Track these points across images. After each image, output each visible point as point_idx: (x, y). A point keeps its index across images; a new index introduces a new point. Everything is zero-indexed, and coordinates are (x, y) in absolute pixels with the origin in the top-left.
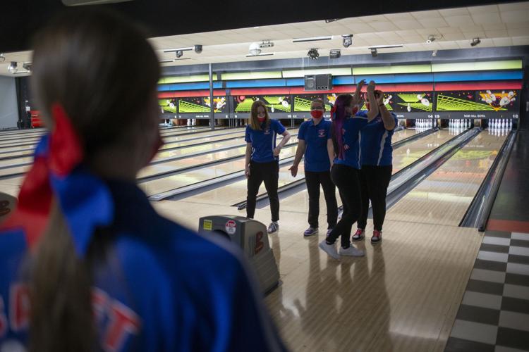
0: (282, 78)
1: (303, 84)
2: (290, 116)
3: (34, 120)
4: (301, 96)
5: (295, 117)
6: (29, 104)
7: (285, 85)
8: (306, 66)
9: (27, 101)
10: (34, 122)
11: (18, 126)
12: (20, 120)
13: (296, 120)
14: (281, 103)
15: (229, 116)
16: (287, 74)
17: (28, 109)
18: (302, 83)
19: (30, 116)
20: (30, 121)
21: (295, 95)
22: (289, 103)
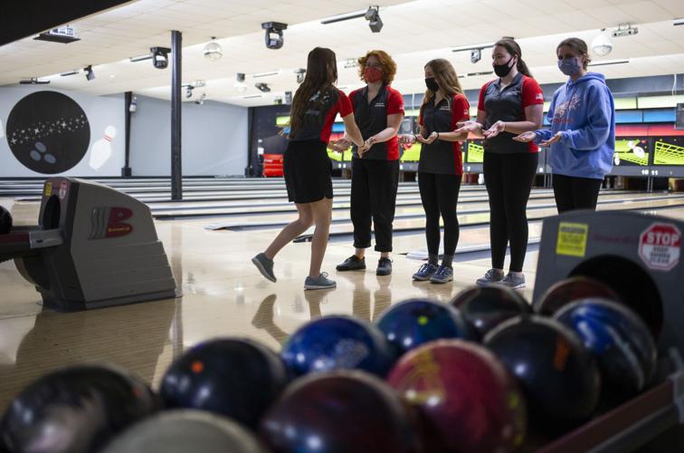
0: (637, 109)
1: (674, 119)
2: (645, 172)
3: (267, 167)
4: (667, 139)
5: (655, 173)
6: (262, 145)
7: (640, 121)
8: (680, 89)
9: (260, 141)
10: (266, 170)
11: (246, 174)
12: (249, 166)
13: (655, 178)
14: (631, 151)
15: (545, 170)
16: (645, 103)
17: (261, 151)
18: (672, 117)
19: (262, 162)
20: (261, 167)
21: (657, 138)
22: (646, 151)
